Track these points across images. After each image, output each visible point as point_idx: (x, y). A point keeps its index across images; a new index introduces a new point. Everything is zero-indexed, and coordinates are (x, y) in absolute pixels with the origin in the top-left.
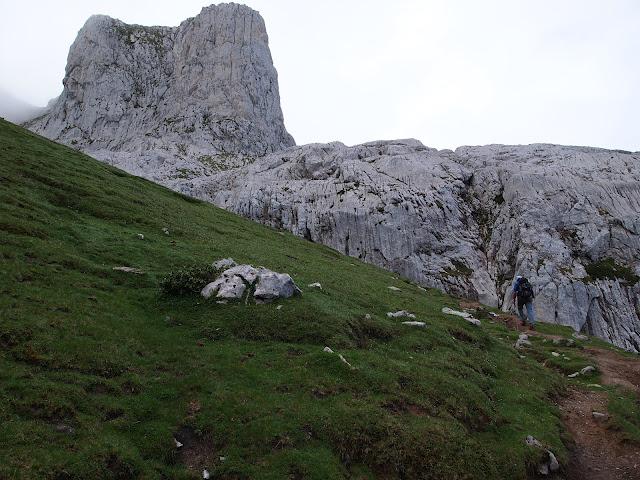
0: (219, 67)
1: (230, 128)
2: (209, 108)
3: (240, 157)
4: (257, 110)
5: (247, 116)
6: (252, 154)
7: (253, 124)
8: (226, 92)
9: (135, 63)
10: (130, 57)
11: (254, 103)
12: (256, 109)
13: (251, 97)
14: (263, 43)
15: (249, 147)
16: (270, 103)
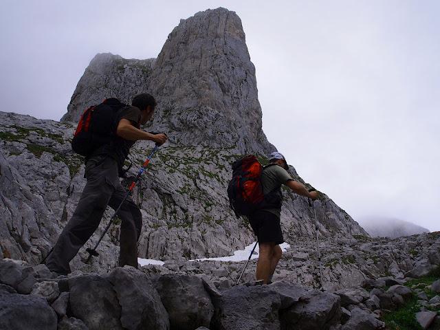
0: (189, 61)
1: (192, 117)
2: (172, 102)
3: (199, 148)
4: (228, 99)
5: (215, 105)
6: (216, 145)
7: (221, 114)
8: (193, 83)
9: (122, 84)
10: (119, 79)
11: (224, 91)
12: (226, 97)
13: (221, 84)
14: (238, 38)
15: (213, 138)
16: (244, 93)
